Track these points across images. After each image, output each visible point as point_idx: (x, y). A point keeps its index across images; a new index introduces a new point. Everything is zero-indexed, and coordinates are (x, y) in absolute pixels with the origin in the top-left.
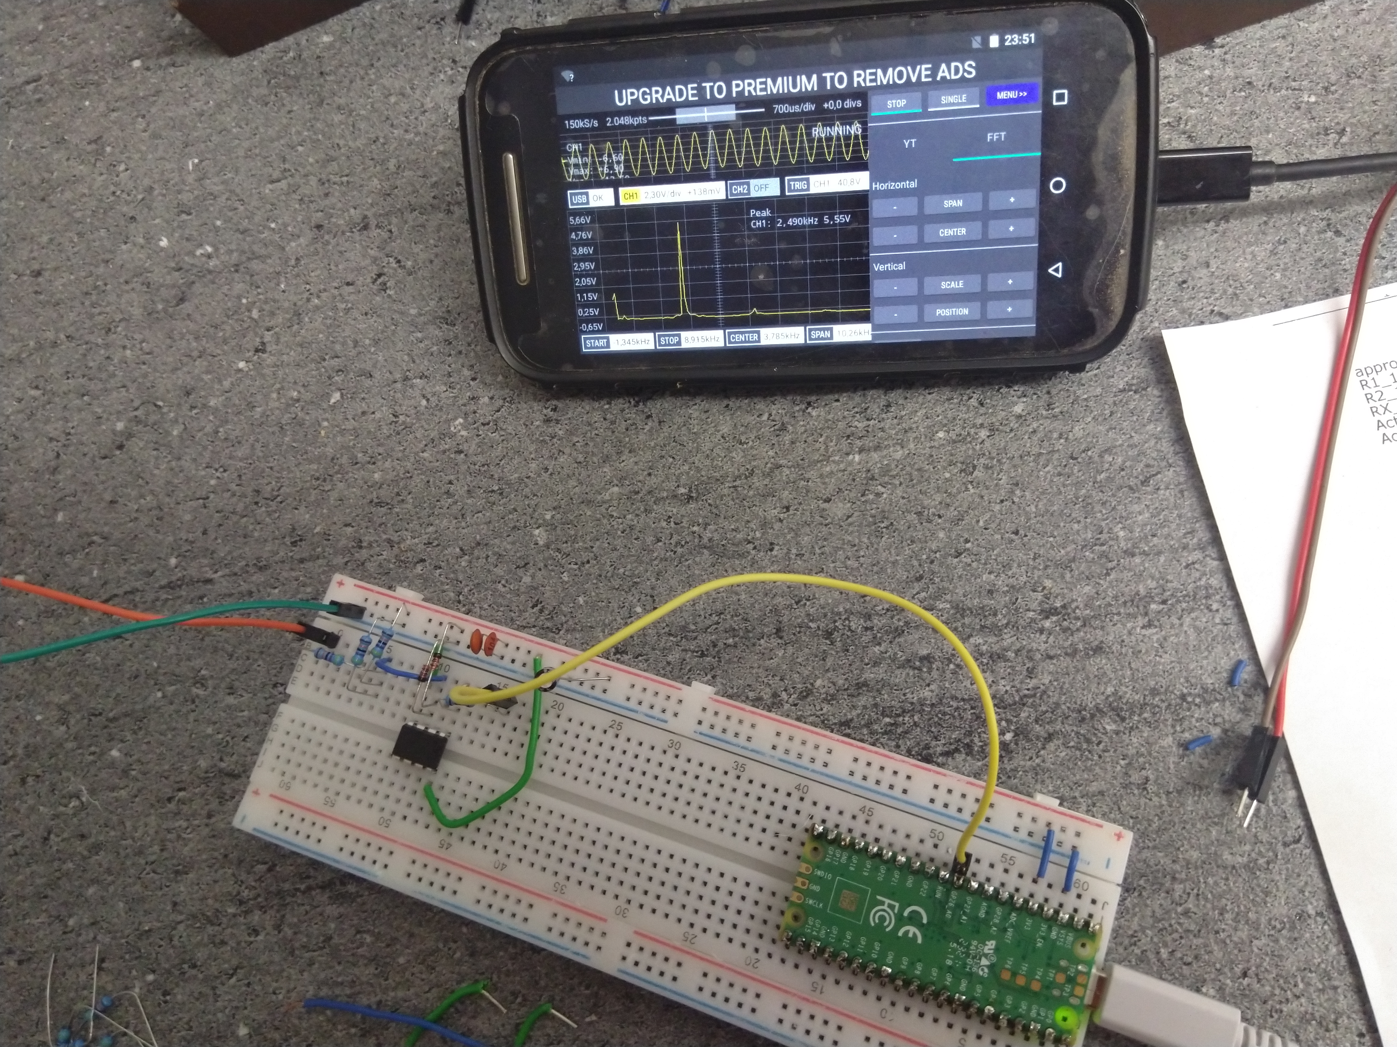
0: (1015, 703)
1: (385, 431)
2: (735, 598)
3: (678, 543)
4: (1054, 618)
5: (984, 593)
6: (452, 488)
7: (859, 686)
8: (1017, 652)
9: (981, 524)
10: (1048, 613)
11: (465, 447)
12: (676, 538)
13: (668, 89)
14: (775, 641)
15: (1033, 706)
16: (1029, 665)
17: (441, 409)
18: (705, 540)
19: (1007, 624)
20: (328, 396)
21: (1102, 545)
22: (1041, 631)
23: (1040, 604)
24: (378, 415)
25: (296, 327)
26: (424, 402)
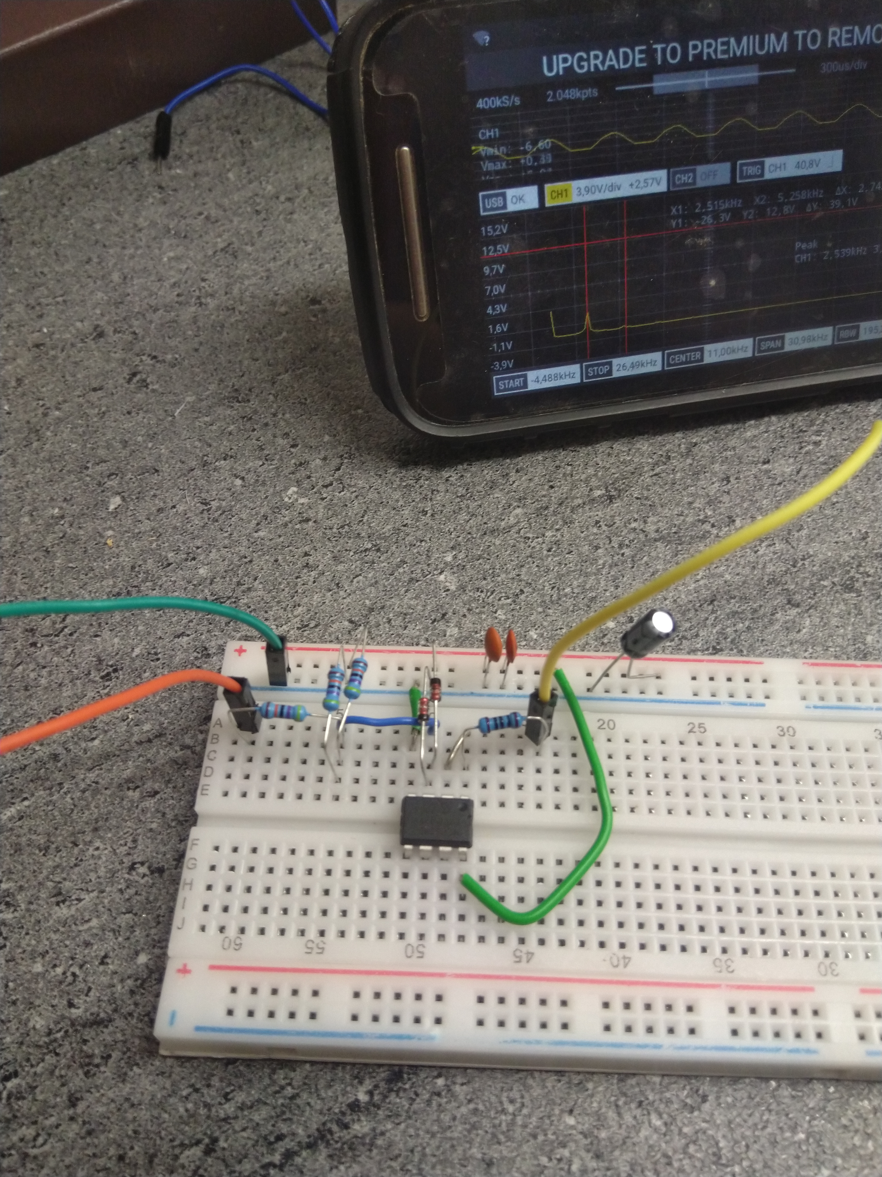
1: (197, 521)
2: (720, 581)
6: (311, 560)
11: (311, 514)
12: (616, 540)
13: (611, 52)
14: (793, 612)
17: (264, 484)
18: (652, 534)
20: (105, 504)
24: (181, 508)
25: (35, 444)
26: (238, 482)
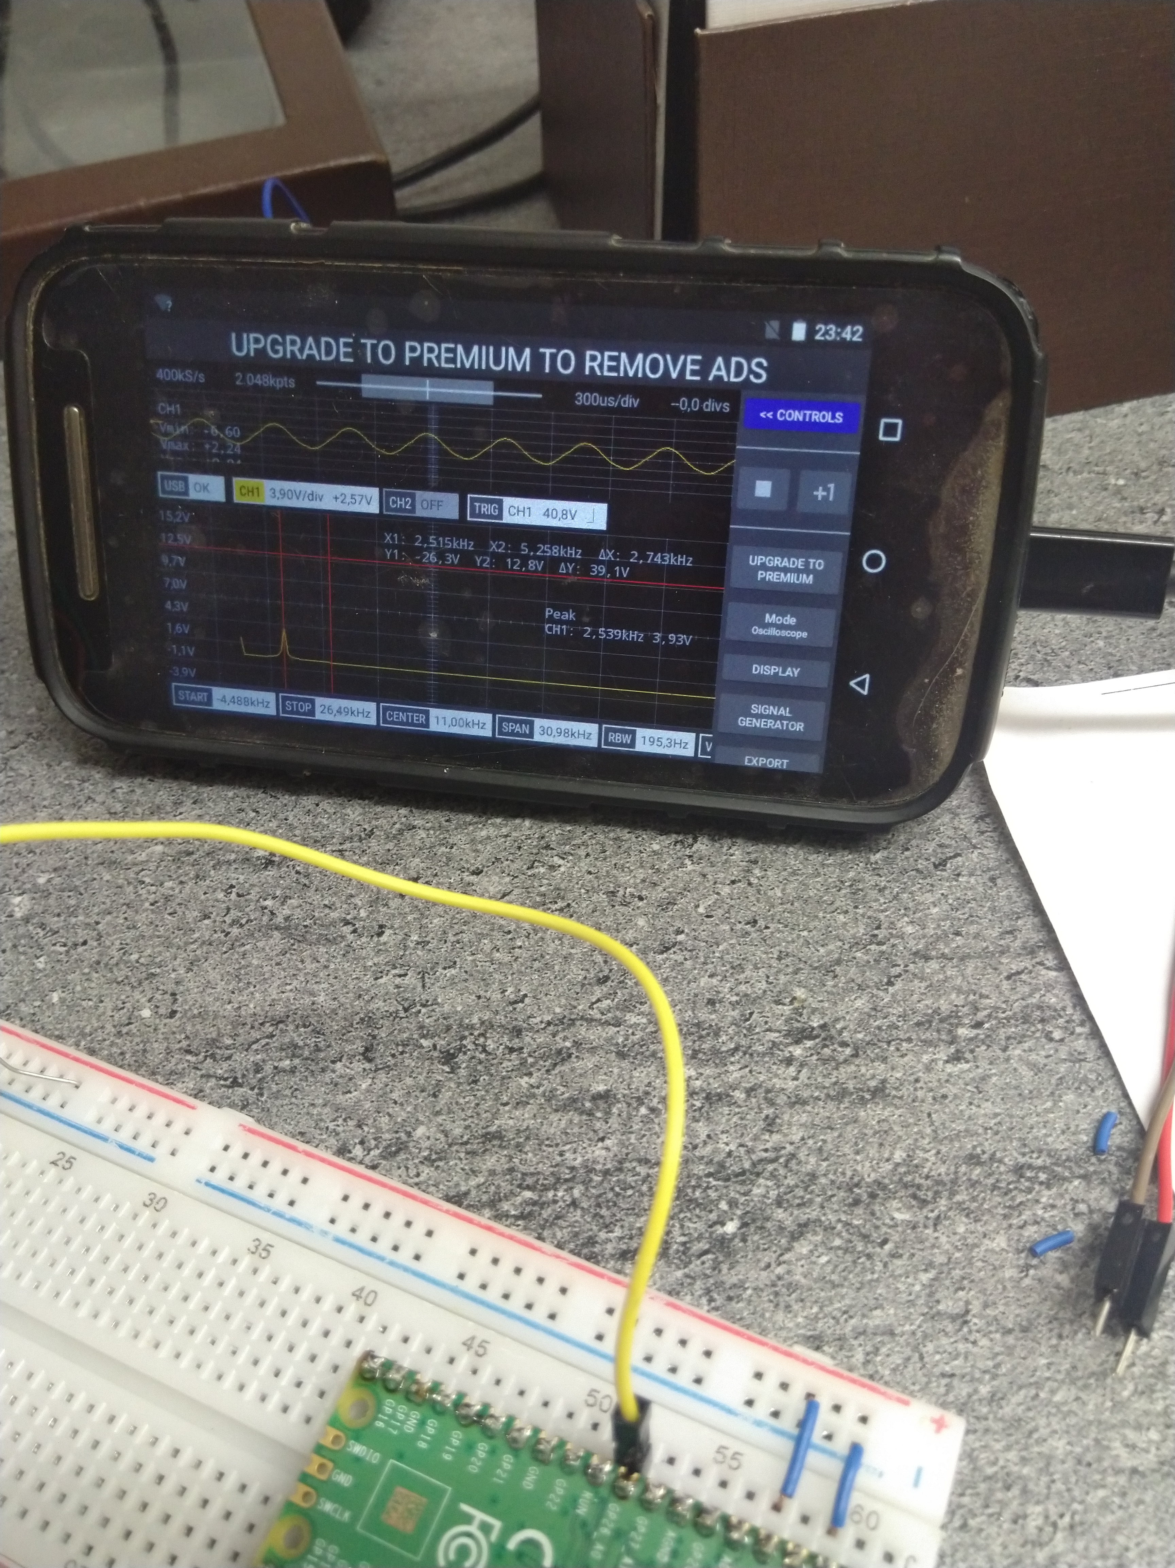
0: (743, 1173)
2: (308, 1000)
3: (234, 922)
4: (809, 1043)
5: (701, 1003)
7: (488, 1137)
8: (749, 1091)
9: (701, 910)
10: (800, 1035)
12: (234, 914)
13: (310, 340)
14: (359, 1066)
15: (773, 1176)
16: (770, 1111)
18: (279, 920)
19: (736, 1049)
21: (880, 944)
22: (789, 1061)
23: (788, 1021)
